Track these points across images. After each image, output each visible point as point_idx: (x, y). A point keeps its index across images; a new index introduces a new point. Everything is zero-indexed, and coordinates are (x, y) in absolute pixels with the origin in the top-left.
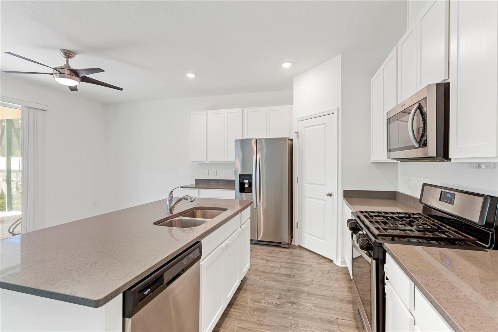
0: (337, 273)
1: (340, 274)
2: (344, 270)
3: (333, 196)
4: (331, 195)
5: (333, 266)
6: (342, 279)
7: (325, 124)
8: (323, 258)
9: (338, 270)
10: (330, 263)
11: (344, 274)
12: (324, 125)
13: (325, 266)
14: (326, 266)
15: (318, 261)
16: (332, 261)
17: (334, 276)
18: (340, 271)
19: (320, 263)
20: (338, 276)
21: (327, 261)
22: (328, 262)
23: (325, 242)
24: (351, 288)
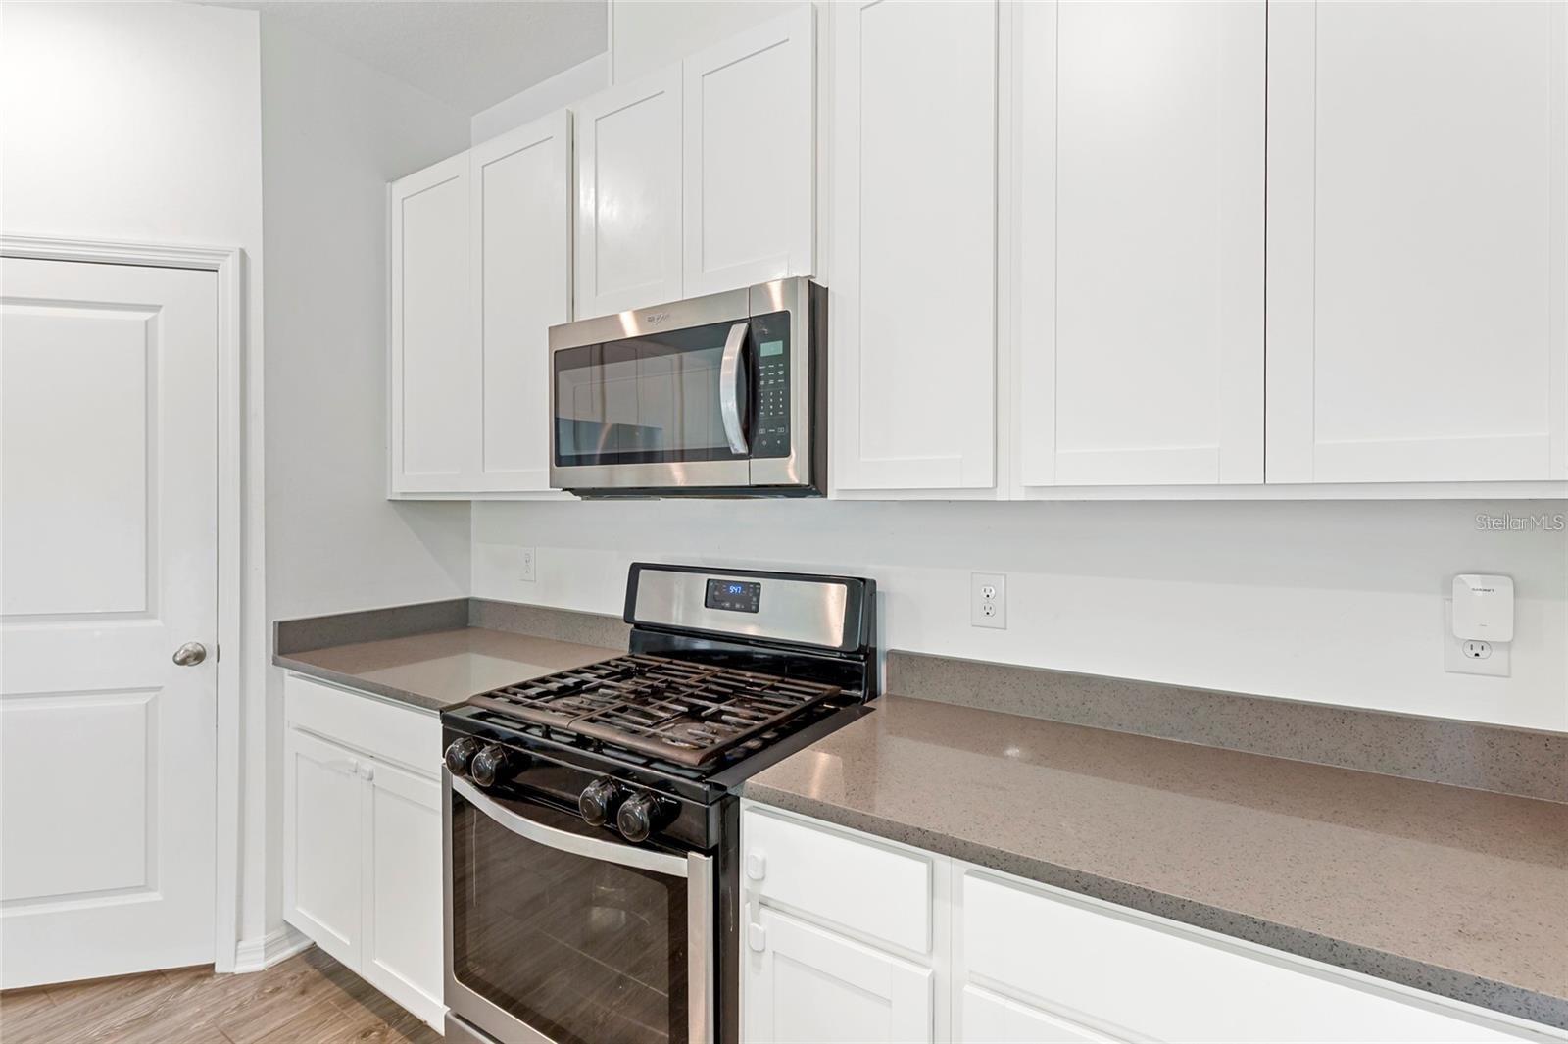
0: (271, 1007)
1: (284, 1002)
2: (290, 975)
3: (211, 658)
4: (199, 656)
5: (225, 991)
6: (312, 1021)
7: (156, 308)
8: (142, 984)
9: (260, 991)
10: (199, 982)
11: (303, 993)
12: (147, 315)
13: (179, 1017)
14: (189, 1013)
15: (119, 1019)
16: (204, 971)
17: (263, 1033)
18: (277, 990)
19: (145, 1020)
20: (281, 1022)
21: (174, 985)
22: (184, 987)
23: (155, 896)
24: (371, 1032)
